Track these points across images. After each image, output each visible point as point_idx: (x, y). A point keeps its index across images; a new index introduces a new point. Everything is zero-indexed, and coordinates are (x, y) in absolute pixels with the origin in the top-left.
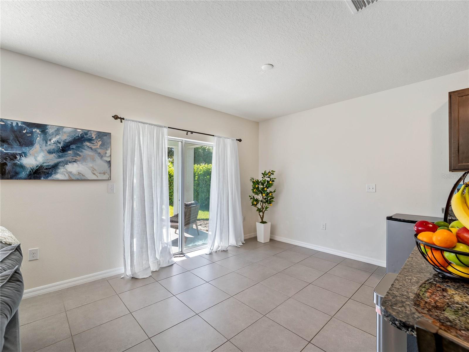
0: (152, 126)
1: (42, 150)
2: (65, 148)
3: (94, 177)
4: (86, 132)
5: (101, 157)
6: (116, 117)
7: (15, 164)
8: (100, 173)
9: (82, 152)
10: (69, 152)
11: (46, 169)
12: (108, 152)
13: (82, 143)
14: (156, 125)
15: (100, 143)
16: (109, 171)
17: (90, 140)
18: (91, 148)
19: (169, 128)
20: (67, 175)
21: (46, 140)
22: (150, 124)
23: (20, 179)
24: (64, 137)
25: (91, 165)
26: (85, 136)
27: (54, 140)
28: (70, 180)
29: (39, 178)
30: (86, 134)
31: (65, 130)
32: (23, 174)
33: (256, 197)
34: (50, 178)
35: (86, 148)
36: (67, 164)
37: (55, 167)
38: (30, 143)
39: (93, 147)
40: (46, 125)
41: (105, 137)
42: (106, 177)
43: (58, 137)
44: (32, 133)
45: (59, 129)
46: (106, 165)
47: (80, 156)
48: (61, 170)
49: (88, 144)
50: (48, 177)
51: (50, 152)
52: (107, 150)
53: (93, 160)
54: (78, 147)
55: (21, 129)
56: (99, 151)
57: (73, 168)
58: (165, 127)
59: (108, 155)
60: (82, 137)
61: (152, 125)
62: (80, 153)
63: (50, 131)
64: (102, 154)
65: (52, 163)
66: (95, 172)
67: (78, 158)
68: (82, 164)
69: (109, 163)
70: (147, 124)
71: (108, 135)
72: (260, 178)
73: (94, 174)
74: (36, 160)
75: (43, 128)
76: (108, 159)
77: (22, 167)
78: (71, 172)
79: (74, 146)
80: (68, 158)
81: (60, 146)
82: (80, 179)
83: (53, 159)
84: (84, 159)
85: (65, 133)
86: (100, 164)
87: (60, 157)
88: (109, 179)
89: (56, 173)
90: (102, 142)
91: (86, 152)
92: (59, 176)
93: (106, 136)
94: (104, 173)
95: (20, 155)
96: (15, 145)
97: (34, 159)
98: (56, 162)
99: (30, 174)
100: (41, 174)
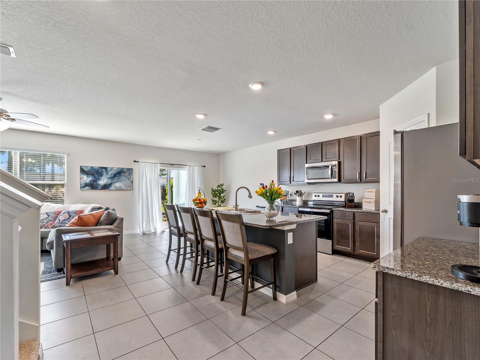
1: (106, 178)
2: (115, 176)
3: (126, 189)
4: (122, 169)
5: (129, 179)
6: (135, 161)
7: (97, 183)
8: (128, 187)
9: (121, 177)
10: (116, 178)
11: (107, 185)
12: (132, 177)
13: (121, 174)
14: (154, 163)
15: (128, 173)
16: (132, 186)
17: (124, 172)
18: (124, 176)
19: (160, 163)
20: (115, 188)
21: (107, 174)
22: (150, 163)
23: (98, 189)
24: (114, 172)
25: (124, 183)
26: (122, 171)
27: (110, 173)
28: (117, 190)
29: (105, 189)
30: (122, 170)
31: (114, 169)
32: (100, 188)
34: (109, 189)
35: (122, 176)
36: (115, 183)
37: (111, 184)
38: (102, 175)
39: (125, 175)
40: (107, 167)
41: (130, 171)
42: (131, 188)
43: (111, 172)
44: (102, 171)
45: (112, 168)
46: (131, 183)
47: (120, 179)
48: (113, 186)
49: (123, 174)
51: (109, 178)
52: (131, 176)
53: (126, 181)
54: (119, 176)
55: (99, 170)
56: (128, 177)
57: (117, 185)
58: (158, 163)
59: (132, 178)
60: (121, 171)
61: (152, 163)
62: (120, 178)
63: (109, 170)
64: (129, 178)
65: (109, 183)
66: (126, 186)
67: (119, 180)
68: (121, 183)
69: (132, 182)
70: (149, 163)
71: (132, 169)
74: (104, 182)
75: (106, 168)
76: (132, 180)
77: (99, 185)
79: (117, 175)
80: (116, 181)
81: (112, 175)
82: (120, 189)
83: (109, 181)
84: (121, 181)
86: (128, 182)
87: (112, 180)
88: (132, 189)
89: (111, 187)
91: (123, 178)
92: (112, 188)
94: (130, 187)
95: (98, 180)
96: (97, 176)
97: (103, 181)
98: (111, 182)
99: (102, 188)
100: (106, 187)
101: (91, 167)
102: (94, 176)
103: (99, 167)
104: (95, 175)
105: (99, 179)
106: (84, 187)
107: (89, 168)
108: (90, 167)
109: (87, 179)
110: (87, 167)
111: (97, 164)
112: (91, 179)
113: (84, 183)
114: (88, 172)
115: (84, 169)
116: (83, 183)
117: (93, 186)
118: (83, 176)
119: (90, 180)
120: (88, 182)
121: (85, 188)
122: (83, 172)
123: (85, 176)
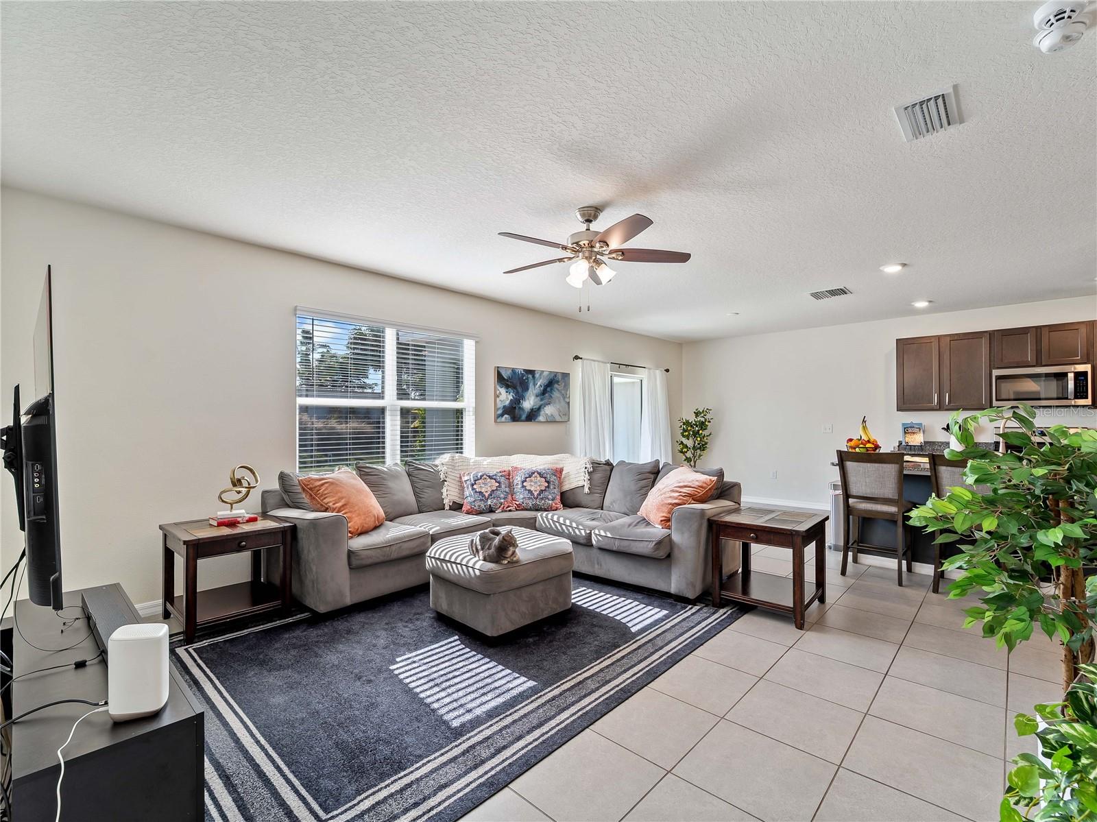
1: (533, 394)
2: (544, 391)
3: (560, 419)
4: (556, 374)
5: (564, 398)
6: (576, 357)
7: (520, 407)
8: (564, 415)
9: (553, 393)
10: (546, 395)
11: (534, 411)
12: (568, 392)
13: (553, 385)
14: (602, 362)
15: (563, 384)
16: (568, 412)
17: (558, 382)
18: (558, 390)
19: (612, 363)
20: (546, 417)
21: (535, 385)
22: (598, 361)
24: (545, 380)
25: (558, 407)
26: (555, 378)
27: (539, 383)
28: (546, 422)
29: (531, 420)
30: (556, 376)
31: (545, 373)
32: (524, 417)
33: (685, 441)
34: (536, 420)
35: (555, 389)
36: (546, 406)
37: (539, 409)
38: (527, 388)
39: (560, 389)
40: (535, 370)
42: (566, 419)
43: (541, 381)
44: (527, 379)
45: (542, 373)
46: (567, 406)
47: (552, 397)
48: (542, 412)
49: (556, 385)
50: (534, 420)
51: (537, 396)
53: (559, 401)
54: (551, 390)
55: (523, 375)
56: (562, 392)
57: (549, 410)
58: (608, 363)
59: (568, 395)
60: (553, 379)
61: (600, 362)
62: (551, 395)
63: (537, 376)
64: (564, 395)
67: (551, 399)
68: (553, 405)
69: (568, 404)
70: (596, 361)
71: (569, 375)
72: (692, 419)
73: (560, 415)
74: (530, 403)
75: (532, 372)
76: (568, 400)
77: (523, 410)
78: (548, 414)
79: (548, 389)
80: (546, 401)
81: (542, 388)
82: (551, 421)
83: (537, 402)
84: (554, 402)
85: (545, 376)
86: (564, 405)
87: (541, 400)
88: (569, 420)
89: (539, 415)
90: (565, 383)
91: (556, 394)
92: (541, 418)
93: (566, 376)
94: (567, 415)
95: (522, 400)
96: (520, 390)
98: (539, 405)
99: (527, 417)
100: (532, 416)
101: (513, 370)
102: (516, 391)
103: (524, 370)
104: (518, 387)
105: (523, 398)
106: (502, 415)
107: (508, 372)
108: (510, 370)
109: (506, 397)
110: (506, 369)
111: (521, 365)
112: (512, 398)
113: (502, 406)
114: (507, 381)
115: (503, 373)
116: (500, 405)
117: (513, 412)
118: (500, 389)
119: (511, 400)
120: (507, 403)
121: (503, 419)
122: (501, 379)
123: (503, 391)
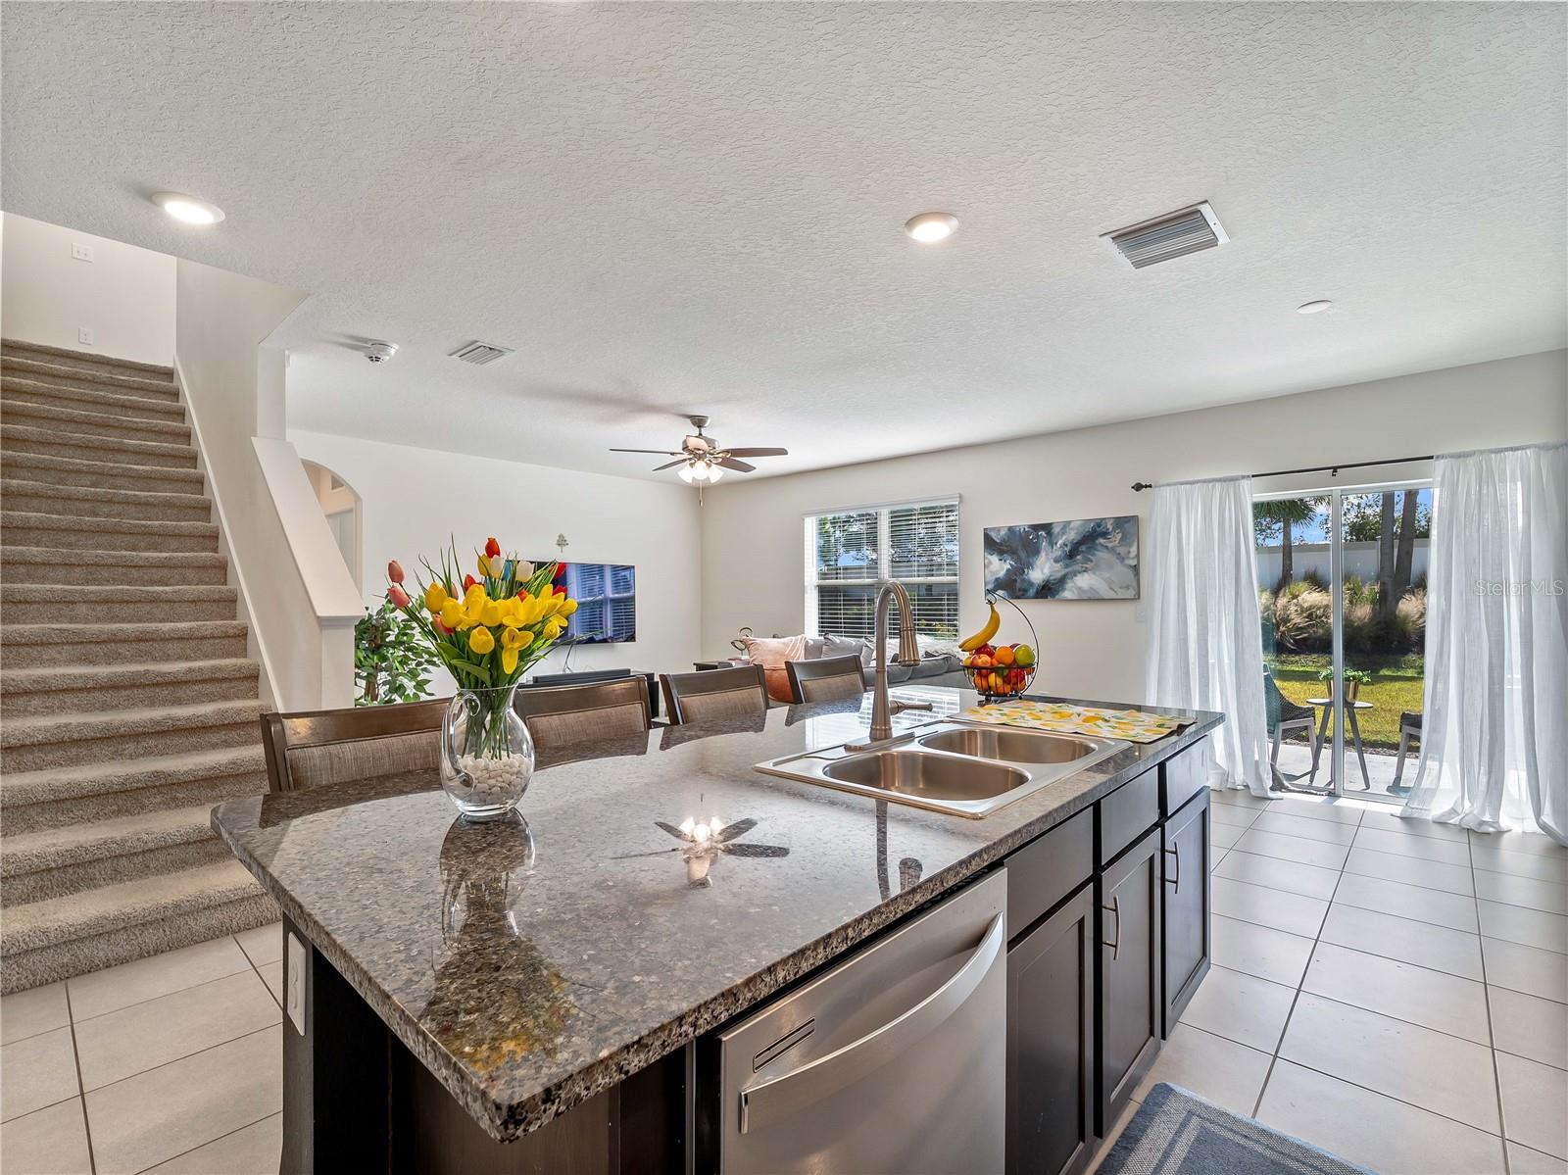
0: (1210, 485)
1: (1048, 558)
2: (1071, 554)
3: (1112, 595)
4: (1099, 523)
5: (1122, 559)
6: (1138, 487)
7: (1024, 579)
8: (1120, 588)
9: (1093, 555)
10: (1078, 557)
11: (1053, 584)
12: (1133, 550)
13: (1094, 541)
14: (1219, 480)
15: (1120, 535)
16: (1135, 584)
17: (1104, 535)
18: (1107, 547)
19: (1253, 476)
20: (1076, 592)
21: (1052, 544)
22: (1204, 481)
23: (1028, 598)
24: (1072, 536)
25: (1107, 575)
26: (1098, 529)
27: (1060, 542)
28: (1082, 600)
29: (1046, 597)
30: (1099, 525)
31: (1072, 525)
32: (1032, 592)
34: (1057, 597)
35: (1099, 547)
36: (1075, 576)
37: (1063, 580)
38: (1036, 552)
39: (1110, 545)
40: (1051, 524)
41: (1126, 525)
42: (1130, 594)
43: (1064, 537)
44: (1038, 537)
45: (1065, 526)
46: (1131, 573)
47: (1091, 561)
48: (1069, 585)
49: (1102, 541)
50: (1053, 596)
51: (1057, 560)
52: (1130, 546)
53: (1110, 566)
54: (1089, 548)
55: (1028, 534)
56: (1119, 550)
57: (1083, 581)
58: (1243, 477)
59: (1133, 554)
60: (1094, 530)
61: (1210, 481)
62: (1091, 557)
63: (1056, 530)
64: (1122, 554)
65: (1059, 575)
66: (1113, 586)
67: (1090, 565)
68: (1094, 573)
69: (1136, 569)
70: (1198, 482)
71: (1133, 520)
73: (1112, 589)
74: (1043, 573)
75: (1047, 528)
76: (1134, 563)
77: (1031, 584)
78: (1080, 588)
79: (1083, 548)
80: (1077, 567)
81: (1067, 549)
82: (1092, 599)
83: (1059, 570)
84: (1097, 567)
85: (1072, 529)
86: (1121, 572)
87: (1067, 566)
88: (1137, 597)
89: (1064, 589)
90: (1123, 534)
91: (1102, 555)
92: (1067, 594)
93: (1129, 521)
94: (1127, 588)
95: (1028, 568)
96: (1023, 555)
97: (1040, 571)
98: (1063, 573)
99: (1037, 593)
100: (1047, 591)
101: (1010, 529)
102: (1015, 557)
103: (1031, 526)
104: (1020, 552)
105: (1030, 566)
106: (994, 590)
107: (1003, 533)
108: (1006, 530)
109: (1000, 567)
110: (998, 530)
111: (1024, 518)
112: (1009, 567)
113: (994, 578)
114: (1001, 544)
115: (993, 535)
116: (991, 578)
117: (1013, 587)
118: (990, 557)
119: (1008, 570)
120: (1002, 574)
121: (997, 595)
122: (991, 545)
123: (994, 559)
